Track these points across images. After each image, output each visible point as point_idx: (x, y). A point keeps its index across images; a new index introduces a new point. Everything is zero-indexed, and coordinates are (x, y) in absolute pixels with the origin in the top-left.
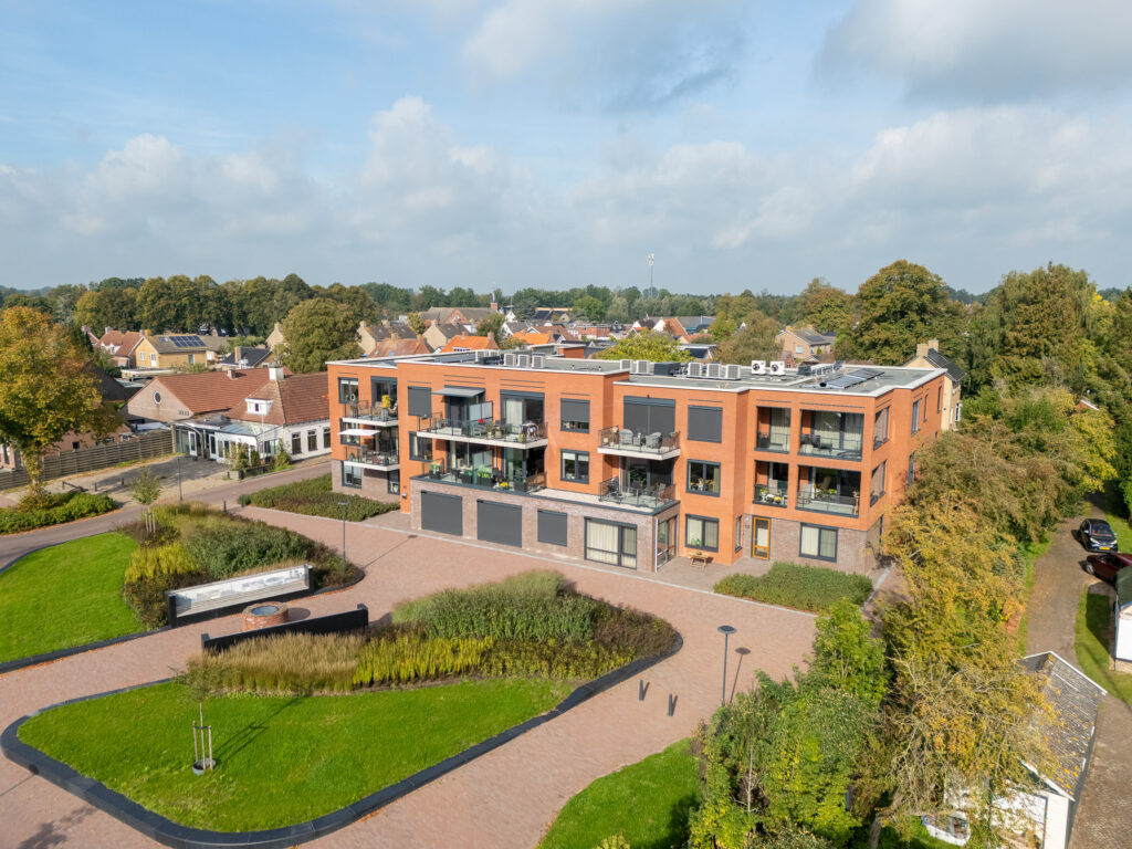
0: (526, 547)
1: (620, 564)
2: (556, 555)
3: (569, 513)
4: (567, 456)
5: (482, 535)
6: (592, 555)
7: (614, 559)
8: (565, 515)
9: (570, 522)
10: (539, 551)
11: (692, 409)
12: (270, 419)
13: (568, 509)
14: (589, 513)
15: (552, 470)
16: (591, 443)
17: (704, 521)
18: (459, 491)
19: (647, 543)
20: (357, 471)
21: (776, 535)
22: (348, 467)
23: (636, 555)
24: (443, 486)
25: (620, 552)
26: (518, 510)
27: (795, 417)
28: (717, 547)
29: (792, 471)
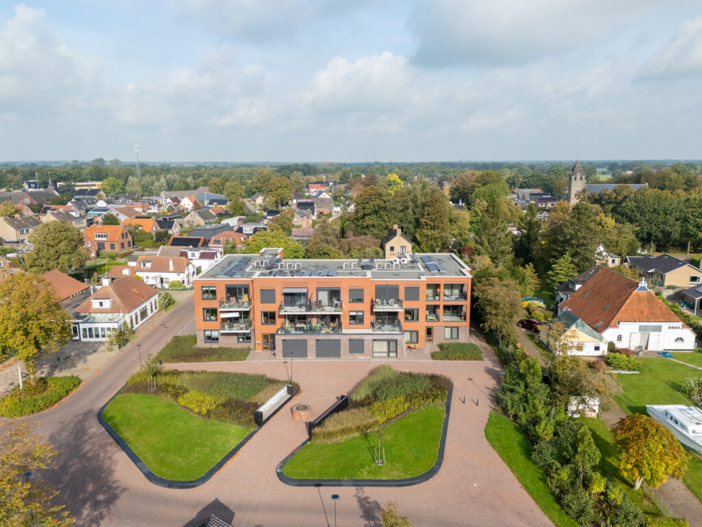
0: (343, 357)
1: (389, 356)
2: (359, 357)
3: (365, 338)
4: (351, 314)
5: (318, 355)
6: (375, 355)
7: (385, 355)
8: (363, 340)
9: (365, 343)
10: (350, 357)
11: (406, 288)
12: (115, 309)
13: (365, 337)
14: (375, 337)
15: (345, 320)
16: (364, 307)
17: (411, 332)
18: (305, 337)
19: (402, 346)
20: (215, 334)
21: (435, 333)
22: (208, 333)
23: (396, 351)
24: (295, 336)
25: (389, 352)
26: (339, 341)
27: (442, 287)
28: (417, 342)
29: (442, 307)
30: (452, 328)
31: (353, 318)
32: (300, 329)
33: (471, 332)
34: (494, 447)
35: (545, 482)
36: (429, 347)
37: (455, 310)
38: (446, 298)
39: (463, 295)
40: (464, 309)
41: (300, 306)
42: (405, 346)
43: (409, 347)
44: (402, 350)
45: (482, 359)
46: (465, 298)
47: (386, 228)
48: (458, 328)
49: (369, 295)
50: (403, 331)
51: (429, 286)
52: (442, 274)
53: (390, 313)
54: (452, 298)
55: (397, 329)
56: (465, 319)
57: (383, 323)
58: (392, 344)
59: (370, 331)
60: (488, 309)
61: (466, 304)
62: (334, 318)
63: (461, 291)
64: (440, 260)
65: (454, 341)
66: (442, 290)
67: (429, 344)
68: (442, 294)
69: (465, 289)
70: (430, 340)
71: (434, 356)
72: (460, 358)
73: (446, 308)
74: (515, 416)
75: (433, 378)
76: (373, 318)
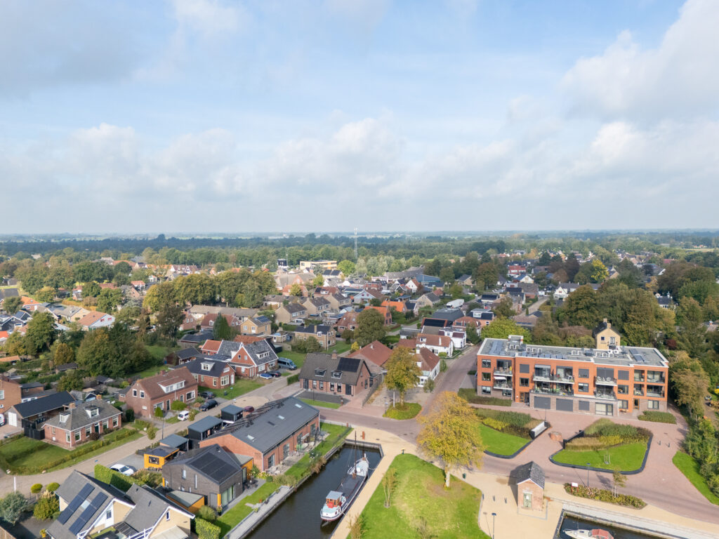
0: (574, 411)
1: (607, 414)
2: (586, 413)
4: (580, 385)
5: (558, 409)
6: (597, 413)
7: (605, 413)
9: (590, 404)
10: (579, 412)
11: (619, 371)
12: (424, 369)
13: (590, 401)
14: (597, 401)
15: (575, 389)
16: (590, 381)
17: (623, 401)
18: (549, 396)
19: (616, 409)
20: (488, 389)
21: (641, 404)
22: (484, 388)
23: (612, 412)
24: (541, 395)
25: (607, 412)
26: (572, 401)
27: (646, 372)
28: (627, 408)
29: (646, 386)
30: (653, 401)
31: (581, 388)
32: (545, 391)
33: (668, 406)
34: (677, 467)
35: (706, 483)
36: (636, 413)
37: (656, 389)
38: (649, 380)
39: (662, 379)
40: (663, 389)
41: (546, 377)
42: (618, 410)
43: (622, 411)
44: (617, 412)
45: (675, 423)
46: (664, 381)
47: (597, 321)
48: (658, 402)
49: (592, 373)
50: (617, 400)
51: (636, 371)
52: (646, 363)
53: (607, 387)
54: (655, 381)
55: (613, 397)
56: (664, 396)
57: (602, 393)
58: (609, 407)
59: (594, 397)
60: (681, 390)
61: (665, 386)
62: (568, 386)
63: (661, 376)
64: (644, 353)
65: (655, 410)
66: (646, 374)
67: (636, 411)
68: (646, 378)
69: (663, 375)
70: (637, 408)
71: (639, 418)
72: (659, 421)
73: (649, 387)
74: (693, 454)
75: (639, 429)
76: (595, 389)
